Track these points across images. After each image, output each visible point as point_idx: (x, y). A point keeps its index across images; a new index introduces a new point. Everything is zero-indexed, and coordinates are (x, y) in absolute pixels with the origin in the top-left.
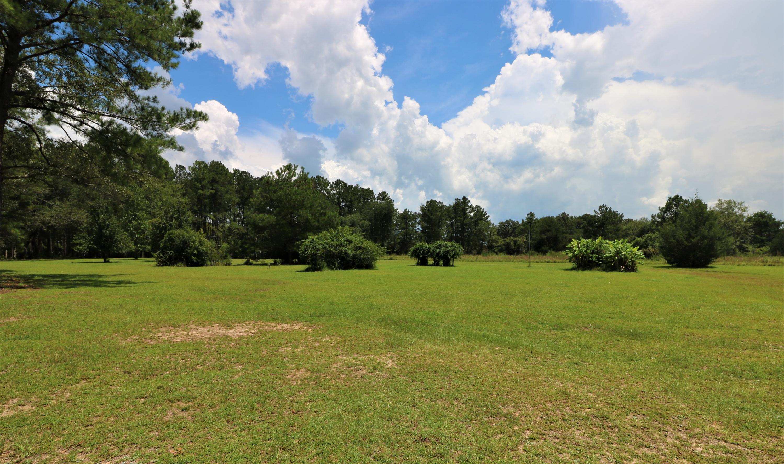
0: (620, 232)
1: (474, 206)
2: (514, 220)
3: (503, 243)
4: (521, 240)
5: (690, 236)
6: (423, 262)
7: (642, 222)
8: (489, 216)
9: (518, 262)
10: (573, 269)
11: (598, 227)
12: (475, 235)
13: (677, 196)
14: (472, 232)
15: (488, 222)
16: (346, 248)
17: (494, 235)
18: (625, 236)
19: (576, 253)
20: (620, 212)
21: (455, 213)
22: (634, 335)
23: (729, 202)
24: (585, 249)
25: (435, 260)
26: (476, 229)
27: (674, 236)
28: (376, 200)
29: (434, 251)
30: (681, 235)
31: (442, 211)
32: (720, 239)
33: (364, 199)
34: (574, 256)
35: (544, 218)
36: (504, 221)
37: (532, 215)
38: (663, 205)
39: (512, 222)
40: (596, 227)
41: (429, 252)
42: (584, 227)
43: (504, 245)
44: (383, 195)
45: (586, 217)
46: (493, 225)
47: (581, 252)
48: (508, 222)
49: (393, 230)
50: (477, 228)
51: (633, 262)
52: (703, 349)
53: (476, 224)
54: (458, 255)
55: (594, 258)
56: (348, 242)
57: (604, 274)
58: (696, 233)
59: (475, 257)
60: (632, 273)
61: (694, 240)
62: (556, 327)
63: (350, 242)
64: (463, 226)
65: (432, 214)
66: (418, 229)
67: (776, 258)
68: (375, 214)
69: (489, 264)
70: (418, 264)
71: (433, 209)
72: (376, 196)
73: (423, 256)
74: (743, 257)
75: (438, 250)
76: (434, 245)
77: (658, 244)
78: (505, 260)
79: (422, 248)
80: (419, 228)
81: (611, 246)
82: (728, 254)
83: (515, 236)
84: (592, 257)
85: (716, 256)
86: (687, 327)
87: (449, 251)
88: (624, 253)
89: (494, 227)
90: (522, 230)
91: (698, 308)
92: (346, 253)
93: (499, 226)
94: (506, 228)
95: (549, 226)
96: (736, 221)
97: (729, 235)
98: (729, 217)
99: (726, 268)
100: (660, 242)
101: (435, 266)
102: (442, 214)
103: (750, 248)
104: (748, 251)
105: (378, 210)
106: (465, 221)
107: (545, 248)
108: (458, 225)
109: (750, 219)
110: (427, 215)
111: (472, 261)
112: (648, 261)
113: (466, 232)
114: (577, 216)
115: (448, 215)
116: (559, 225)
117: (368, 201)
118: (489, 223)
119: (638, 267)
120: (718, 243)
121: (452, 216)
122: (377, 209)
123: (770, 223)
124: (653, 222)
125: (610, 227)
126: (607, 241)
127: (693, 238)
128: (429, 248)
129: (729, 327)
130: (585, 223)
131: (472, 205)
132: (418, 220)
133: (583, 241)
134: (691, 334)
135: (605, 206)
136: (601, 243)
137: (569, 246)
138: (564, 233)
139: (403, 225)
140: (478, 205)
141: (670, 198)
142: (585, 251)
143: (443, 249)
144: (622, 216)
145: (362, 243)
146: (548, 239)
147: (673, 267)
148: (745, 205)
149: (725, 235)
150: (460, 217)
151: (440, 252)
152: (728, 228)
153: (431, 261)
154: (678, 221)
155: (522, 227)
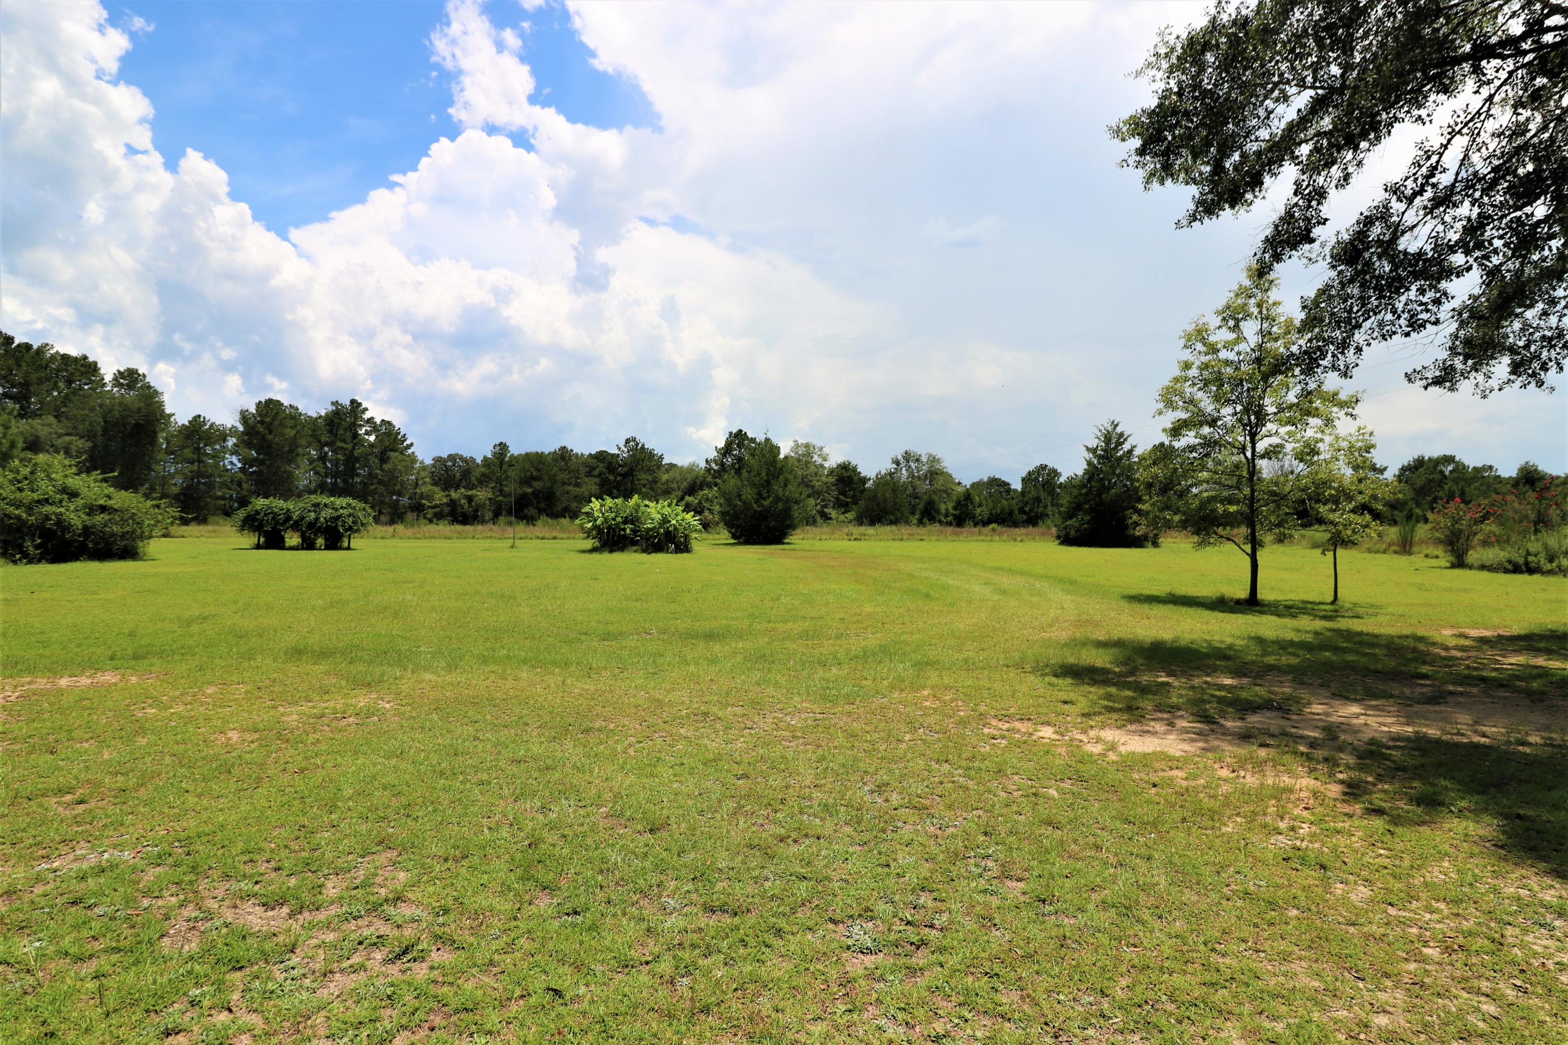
0: (659, 485)
1: (378, 421)
2: (466, 454)
3: (445, 500)
4: (482, 495)
5: (760, 497)
6: (274, 541)
7: (691, 469)
8: (412, 445)
9: (483, 538)
10: (594, 550)
11: (624, 476)
12: (380, 482)
13: (740, 431)
14: (371, 476)
15: (409, 456)
16: (62, 510)
17: (425, 483)
18: (667, 493)
19: (599, 522)
20: (658, 451)
21: (330, 432)
22: (710, 636)
23: (807, 446)
24: (613, 515)
25: (303, 536)
26: (382, 470)
27: (739, 496)
28: (109, 388)
29: (302, 518)
30: (749, 494)
31: (299, 428)
32: (797, 502)
33: (69, 382)
34: (595, 527)
35: (527, 454)
36: (445, 455)
37: (503, 447)
38: (721, 444)
39: (461, 458)
40: (621, 475)
41: (288, 518)
42: (600, 475)
43: (447, 505)
44: (130, 378)
45: (601, 456)
46: (422, 462)
47: (606, 519)
48: (452, 457)
49: (158, 463)
50: (386, 467)
51: (686, 537)
52: (788, 644)
53: (383, 459)
54: (363, 525)
55: (628, 531)
56: (67, 494)
57: (644, 556)
58: (768, 492)
59: (390, 529)
60: (685, 555)
61: (766, 503)
62: (606, 637)
63: (73, 495)
64: (351, 460)
65: (270, 432)
66: (231, 463)
67: (862, 529)
68: (106, 422)
69: (425, 543)
70: (258, 547)
71: (274, 420)
72: (108, 378)
73: (274, 528)
74: (826, 529)
75: (313, 515)
76: (301, 505)
77: (717, 508)
78: (457, 535)
79: (269, 512)
80: (233, 462)
81: (653, 510)
82: (807, 524)
83: (470, 487)
84: (624, 530)
85: (793, 527)
86: (769, 622)
87: (340, 516)
88: (674, 522)
89: (424, 468)
90: (483, 475)
91: (778, 599)
92: (59, 522)
93: (434, 466)
94: (447, 469)
95: (537, 470)
96: (816, 474)
97: (809, 496)
98: (808, 468)
99: (806, 544)
100: (721, 506)
101: (303, 549)
102: (298, 432)
103: (833, 514)
104: (831, 519)
105: (116, 414)
106: (357, 453)
107: (531, 511)
108: (337, 460)
109: (832, 472)
110: (257, 433)
111: (382, 538)
112: (705, 535)
113: (358, 475)
114: (586, 453)
115: (313, 436)
116: (556, 469)
117: (81, 389)
118: (413, 459)
119: (694, 544)
120: (796, 507)
121: (325, 438)
122: (111, 411)
123: (855, 478)
124: (708, 470)
125: (643, 477)
126: (647, 502)
127: (765, 499)
128: (288, 510)
129: (812, 618)
130: (601, 467)
131: (372, 418)
132: (231, 442)
133: (609, 501)
134: (774, 629)
135: (634, 440)
136: (638, 506)
137: (586, 509)
138: (564, 484)
139: (188, 453)
140: (387, 419)
141: (731, 433)
142: (614, 519)
143: (326, 514)
144: (661, 457)
145: (109, 497)
146: (535, 494)
147: (739, 544)
148: (826, 450)
149: (804, 495)
150: (344, 441)
151: (317, 519)
152: (808, 486)
153: (292, 539)
154: (744, 473)
155: (483, 470)
